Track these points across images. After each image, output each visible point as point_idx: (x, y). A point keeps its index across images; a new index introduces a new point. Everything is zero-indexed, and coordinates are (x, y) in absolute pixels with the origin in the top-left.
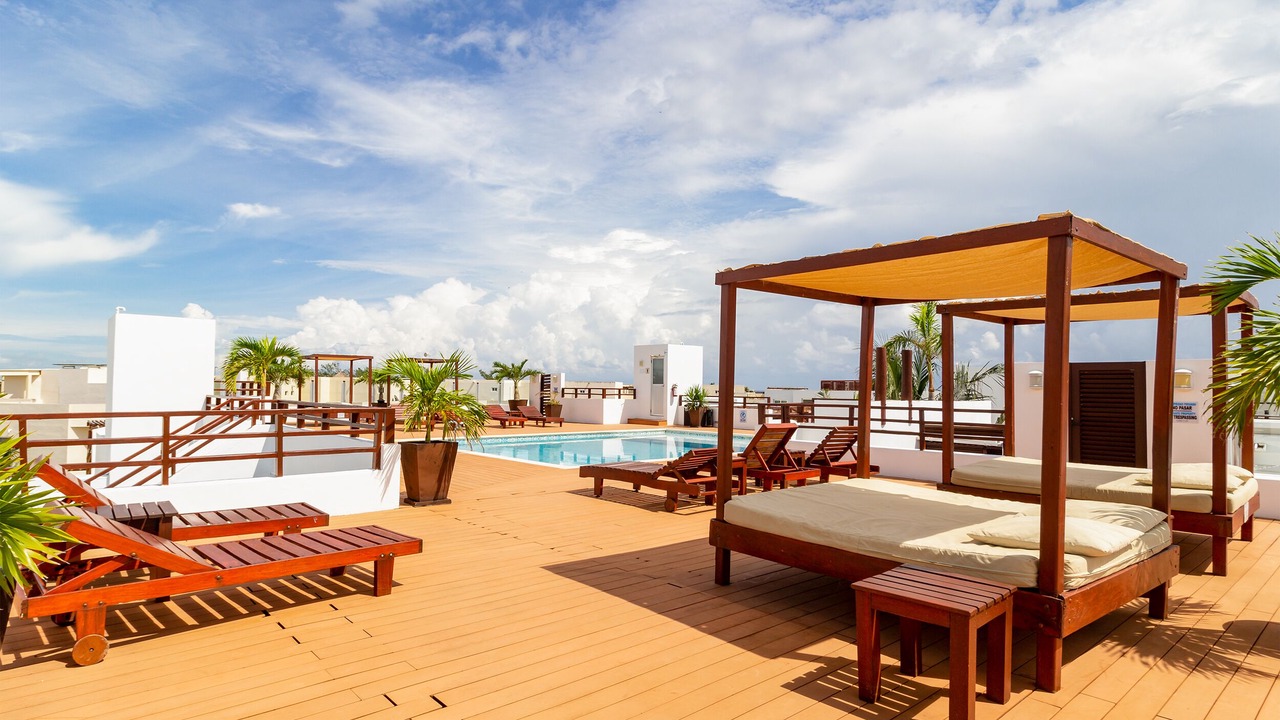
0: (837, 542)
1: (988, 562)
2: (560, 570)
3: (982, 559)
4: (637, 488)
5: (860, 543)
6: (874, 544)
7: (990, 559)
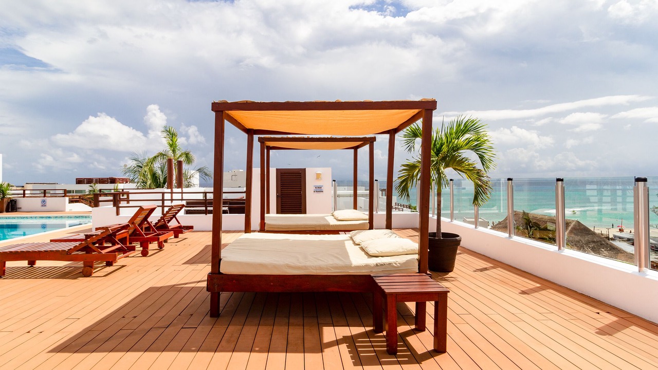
0: (315, 271)
1: (399, 265)
2: (67, 347)
3: (395, 263)
4: (32, 263)
5: (328, 269)
6: (336, 268)
7: (399, 264)
